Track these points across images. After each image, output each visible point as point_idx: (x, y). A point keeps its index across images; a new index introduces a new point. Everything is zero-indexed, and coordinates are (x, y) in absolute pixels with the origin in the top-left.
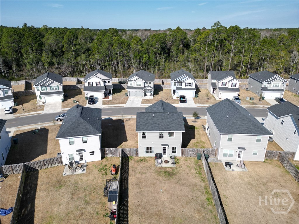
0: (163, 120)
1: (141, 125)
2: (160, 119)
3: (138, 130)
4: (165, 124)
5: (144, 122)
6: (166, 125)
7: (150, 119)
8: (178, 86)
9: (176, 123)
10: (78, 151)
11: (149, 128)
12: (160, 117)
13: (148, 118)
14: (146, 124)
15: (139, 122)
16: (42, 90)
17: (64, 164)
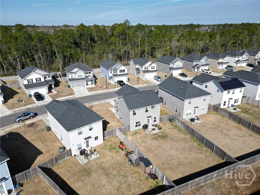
0: (144, 98)
1: (130, 105)
4: (147, 101)
8: (114, 73)
9: (154, 98)
10: (86, 139)
11: (138, 106)
13: (133, 98)
14: (134, 103)
15: (128, 103)
17: (73, 155)
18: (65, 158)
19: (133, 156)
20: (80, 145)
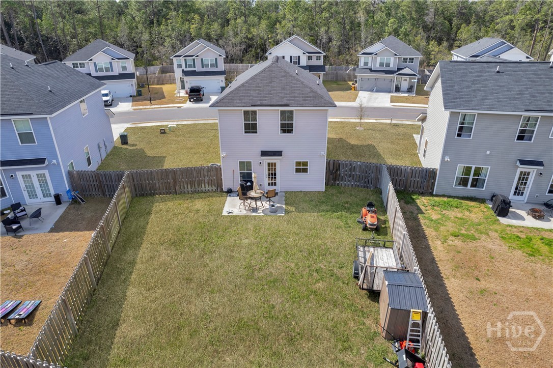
2: (523, 79)
3: (451, 104)
5: (468, 87)
7: (486, 80)
10: (264, 154)
11: (488, 102)
12: (521, 74)
16: (186, 67)
17: (225, 188)
18: (203, 186)
19: (385, 255)
20: (249, 164)
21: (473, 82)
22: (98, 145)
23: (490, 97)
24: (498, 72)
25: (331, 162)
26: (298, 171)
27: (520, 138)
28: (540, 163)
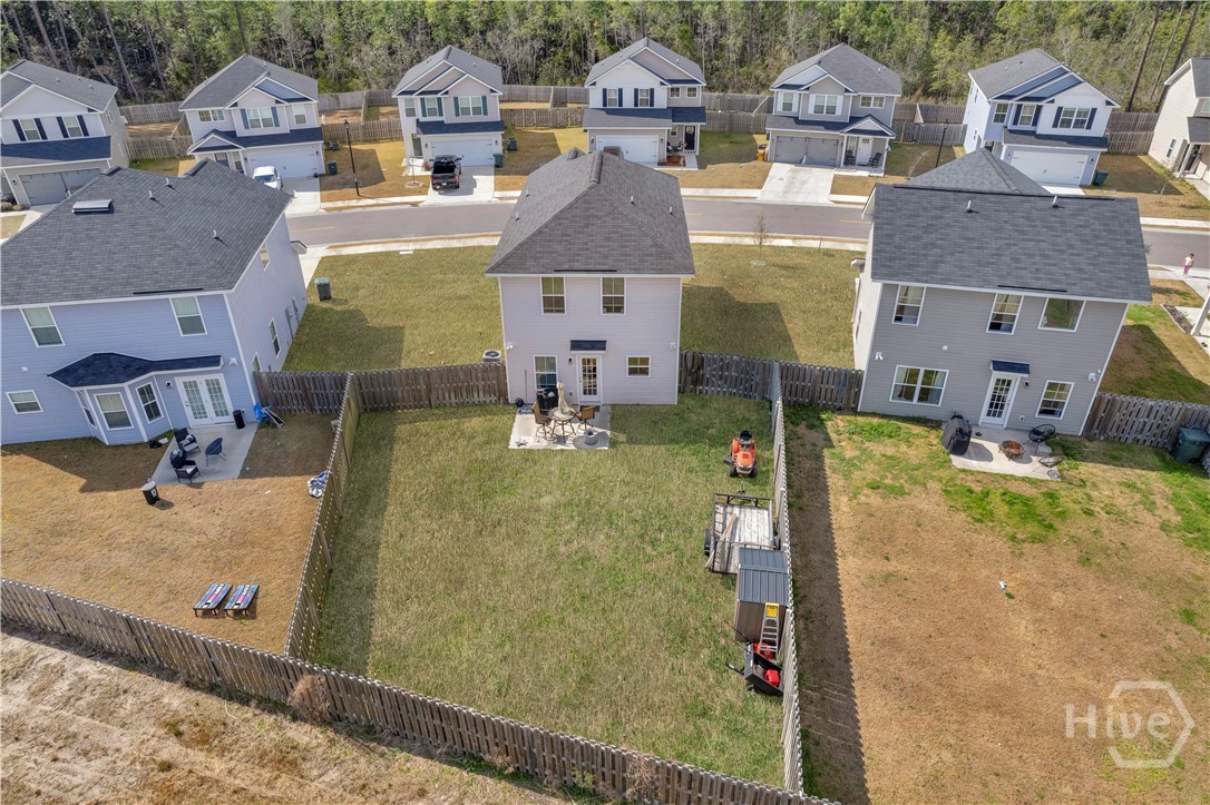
0: (1022, 232)
1: (899, 247)
2: (1007, 226)
3: (883, 270)
4: (1032, 256)
5: (917, 238)
6: (1037, 259)
7: (949, 225)
8: (1015, 123)
9: (1101, 254)
10: (577, 345)
11: (943, 268)
12: (1005, 216)
13: (936, 218)
14: (926, 246)
15: (891, 236)
16: (424, 115)
17: (512, 398)
18: (476, 395)
19: (755, 519)
20: (551, 363)
21: (928, 229)
22: (287, 312)
23: (949, 258)
24: (970, 211)
25: (690, 355)
26: (632, 372)
27: (995, 326)
28: (1023, 368)
